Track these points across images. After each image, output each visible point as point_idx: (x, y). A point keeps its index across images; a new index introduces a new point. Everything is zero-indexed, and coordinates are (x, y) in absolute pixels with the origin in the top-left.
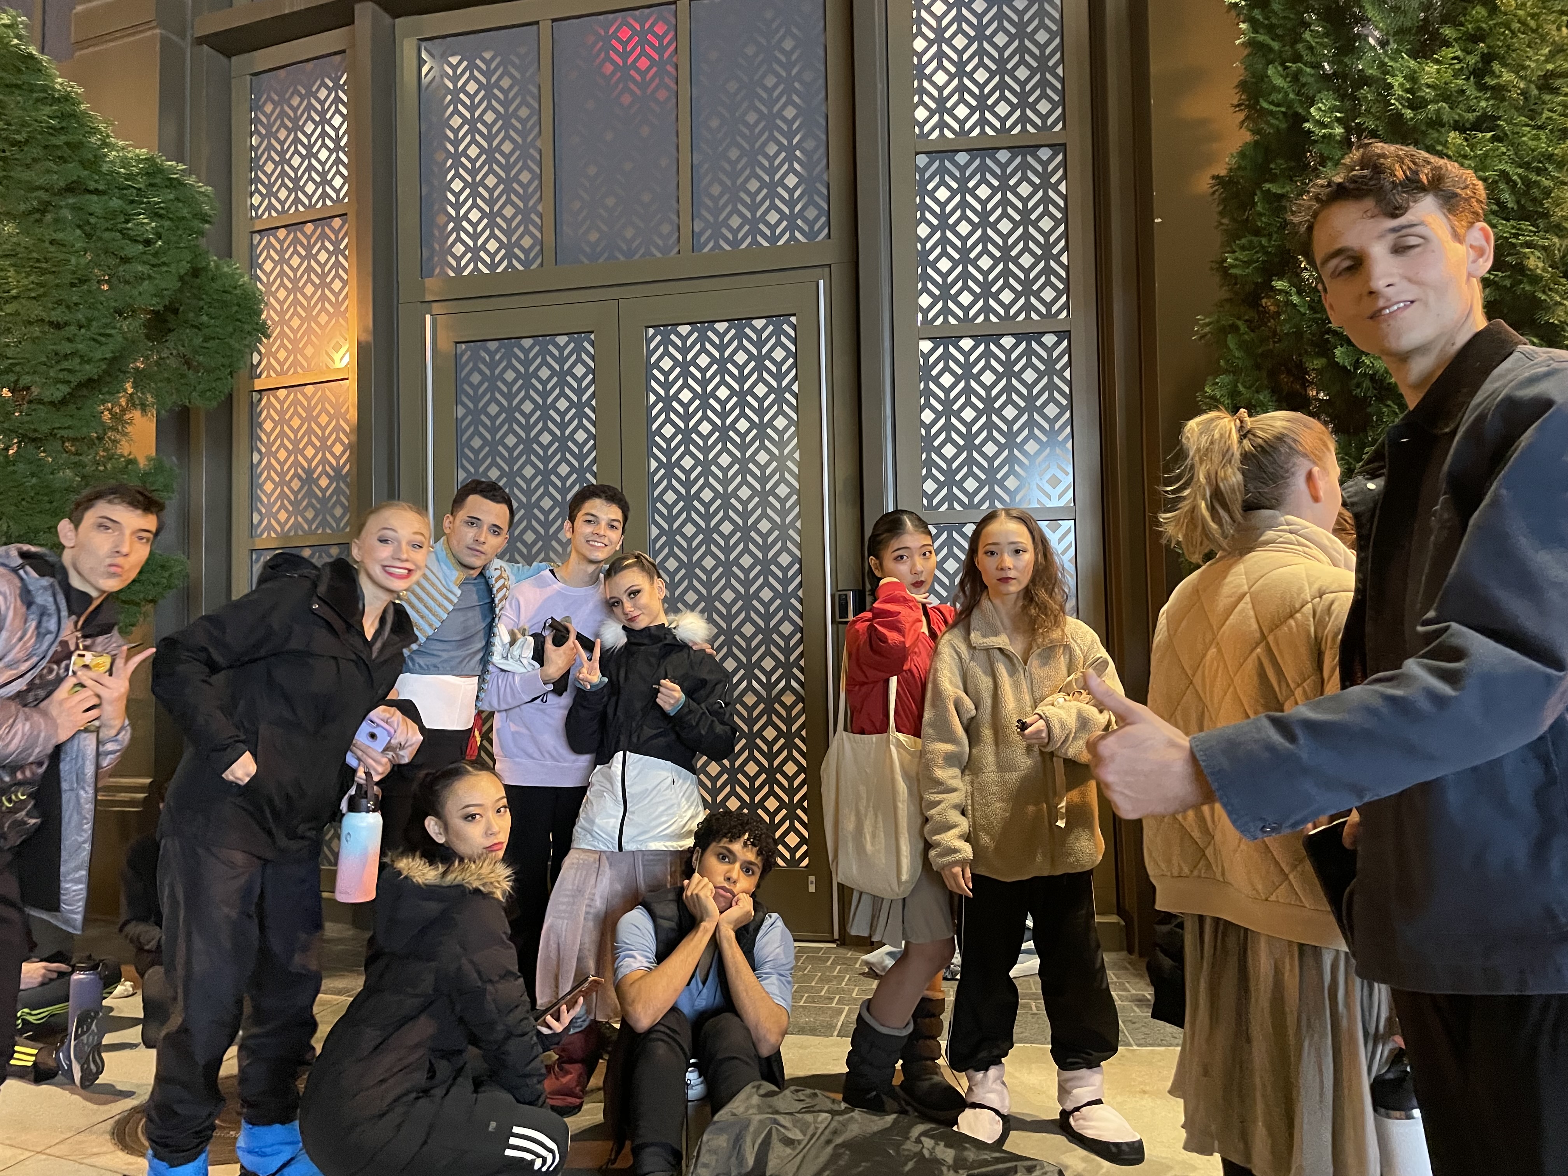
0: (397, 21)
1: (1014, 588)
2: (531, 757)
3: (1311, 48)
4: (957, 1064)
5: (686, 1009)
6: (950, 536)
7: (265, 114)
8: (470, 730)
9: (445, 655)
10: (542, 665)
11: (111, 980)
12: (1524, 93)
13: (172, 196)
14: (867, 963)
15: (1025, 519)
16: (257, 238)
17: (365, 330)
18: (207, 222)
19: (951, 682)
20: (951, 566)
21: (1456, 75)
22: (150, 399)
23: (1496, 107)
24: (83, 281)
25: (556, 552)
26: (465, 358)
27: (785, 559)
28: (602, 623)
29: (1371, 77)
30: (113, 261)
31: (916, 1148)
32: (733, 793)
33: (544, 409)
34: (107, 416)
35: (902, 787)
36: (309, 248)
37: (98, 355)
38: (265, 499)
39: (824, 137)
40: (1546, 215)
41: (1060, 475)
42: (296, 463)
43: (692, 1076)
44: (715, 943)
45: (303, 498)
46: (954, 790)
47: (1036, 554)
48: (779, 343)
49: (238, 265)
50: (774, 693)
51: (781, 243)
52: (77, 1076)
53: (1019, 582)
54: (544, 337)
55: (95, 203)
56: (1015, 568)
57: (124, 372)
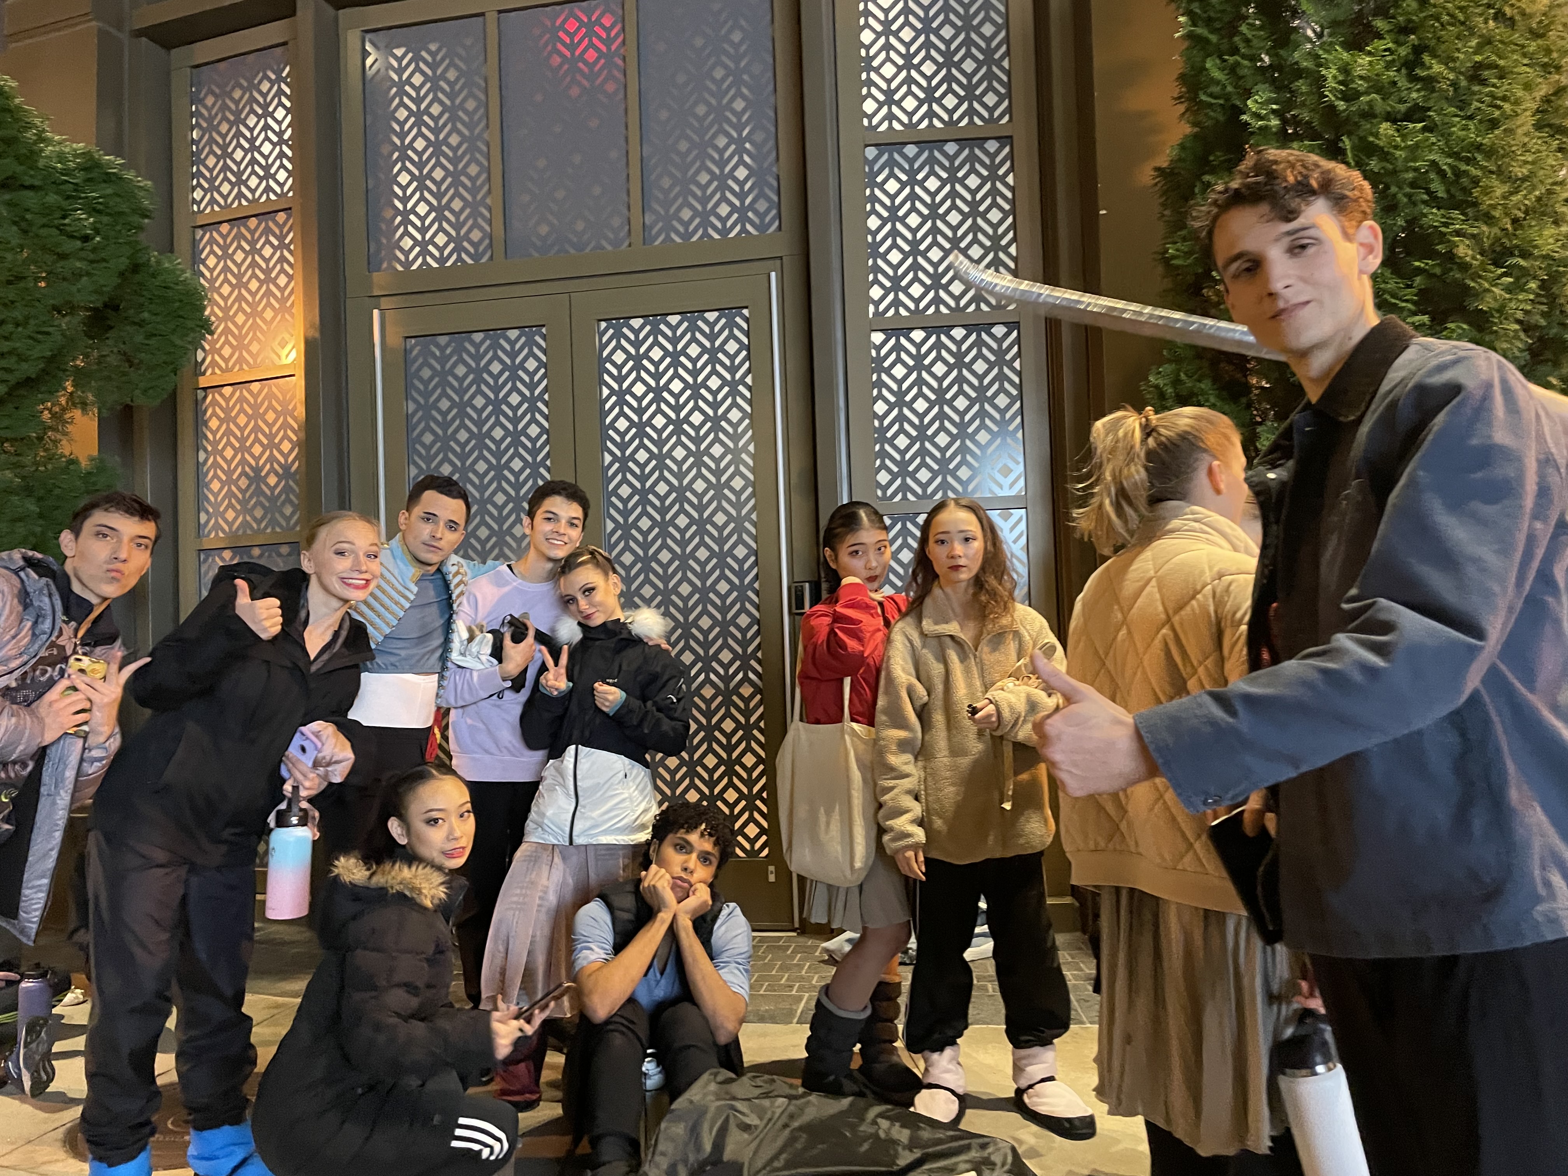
0: (341, 12)
1: (964, 576)
2: (487, 752)
3: (1247, 41)
4: (914, 1046)
5: (644, 999)
6: (904, 526)
7: (206, 107)
8: (430, 729)
9: (403, 653)
10: (500, 661)
11: (60, 988)
12: (1454, 84)
13: (109, 191)
14: (826, 950)
15: (973, 508)
16: (200, 232)
17: (312, 326)
18: (147, 217)
19: (904, 670)
20: (906, 556)
21: (1387, 67)
22: (90, 397)
23: (1426, 99)
24: (20, 278)
25: (510, 547)
26: (415, 352)
27: (741, 552)
28: (557, 619)
29: (1306, 69)
30: (49, 258)
31: (871, 1130)
32: (692, 785)
33: (497, 404)
34: (46, 415)
35: (856, 775)
36: (252, 243)
37: (35, 353)
38: (212, 499)
39: (773, 129)
40: (1475, 204)
41: (1011, 465)
42: (243, 462)
43: (649, 1066)
44: (672, 933)
45: (251, 497)
46: (907, 776)
47: (985, 542)
48: (732, 336)
49: (179, 261)
50: (732, 685)
51: (732, 235)
52: (27, 1084)
53: (970, 570)
54: (495, 332)
55: (30, 199)
56: (966, 556)
57: (65, 370)
